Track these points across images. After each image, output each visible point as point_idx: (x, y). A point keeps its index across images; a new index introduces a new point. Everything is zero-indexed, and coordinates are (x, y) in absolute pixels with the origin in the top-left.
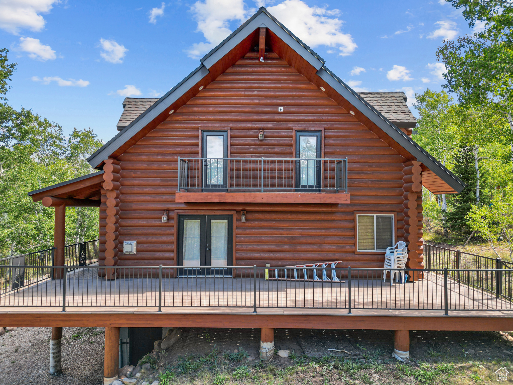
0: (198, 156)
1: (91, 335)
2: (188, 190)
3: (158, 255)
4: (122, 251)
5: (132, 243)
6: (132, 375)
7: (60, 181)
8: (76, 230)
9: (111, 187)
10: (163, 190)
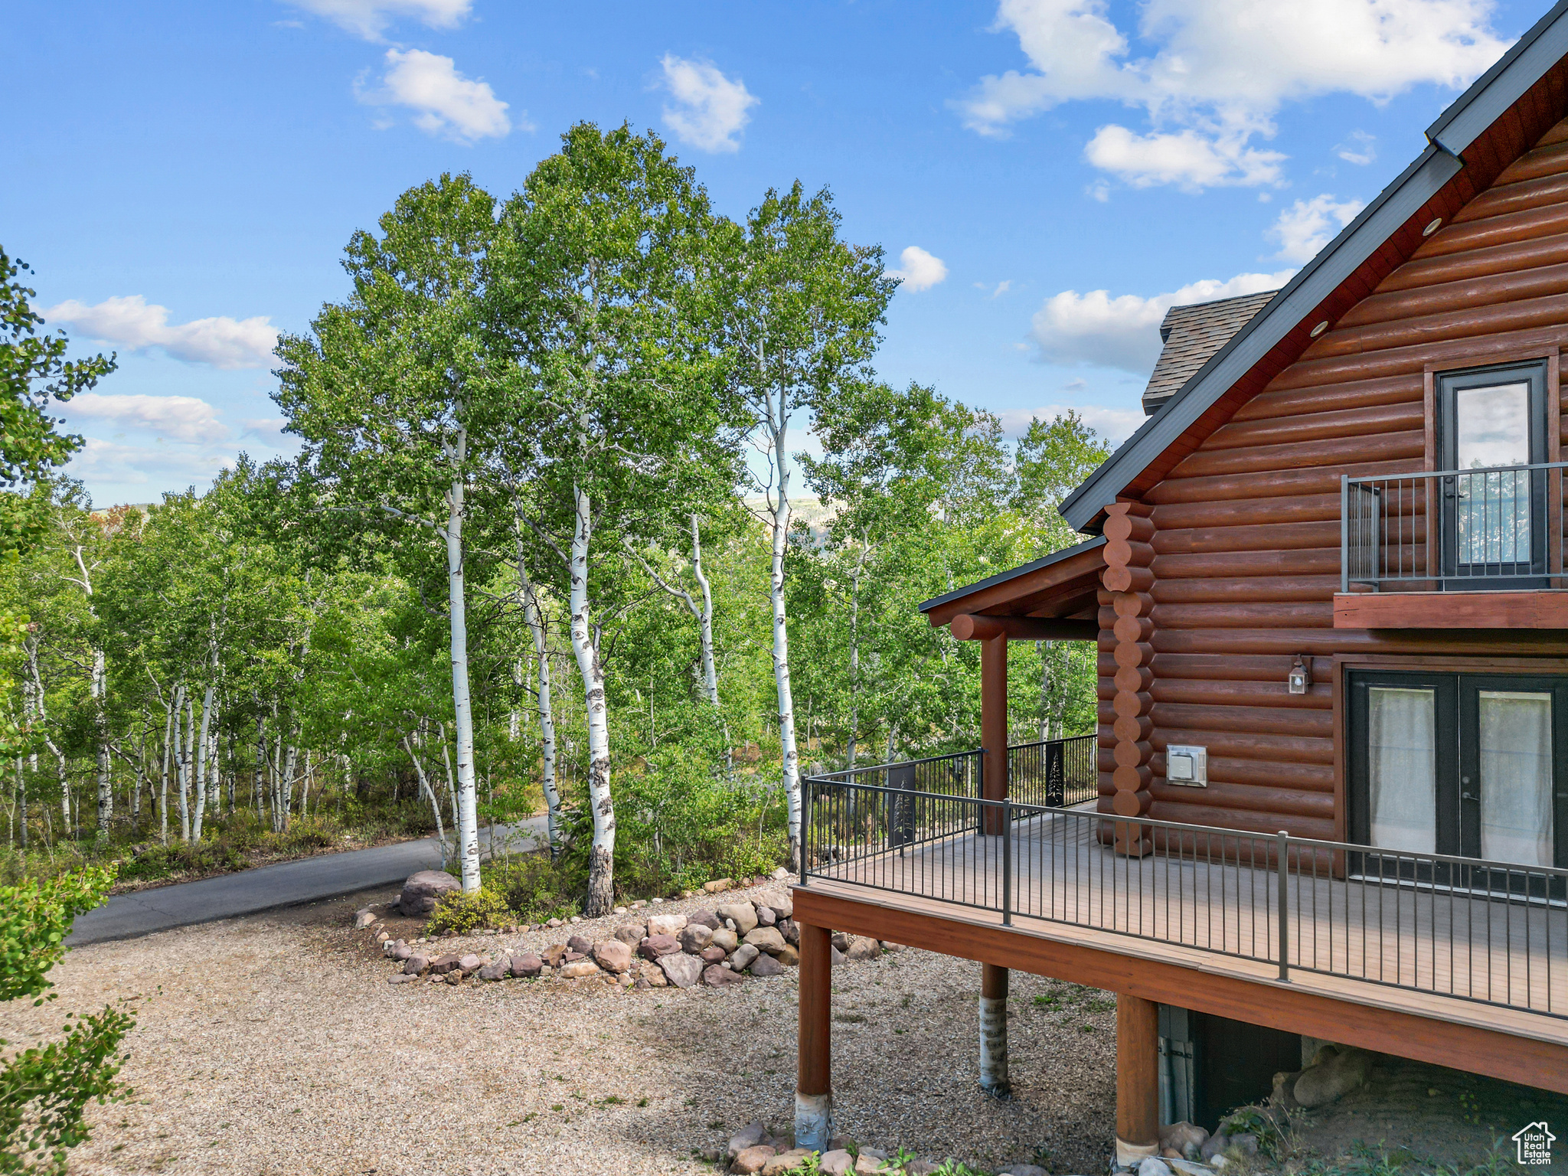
0: (1420, 466)
1: (1084, 1008)
2: (1382, 587)
3: (1277, 796)
4: (1162, 774)
5: (1193, 754)
6: (1199, 1156)
7: (997, 569)
8: (1039, 702)
9: (1125, 585)
10: (1289, 586)
